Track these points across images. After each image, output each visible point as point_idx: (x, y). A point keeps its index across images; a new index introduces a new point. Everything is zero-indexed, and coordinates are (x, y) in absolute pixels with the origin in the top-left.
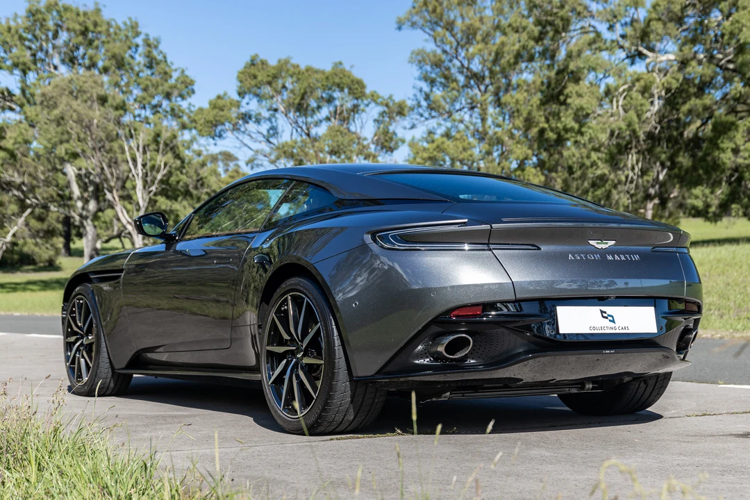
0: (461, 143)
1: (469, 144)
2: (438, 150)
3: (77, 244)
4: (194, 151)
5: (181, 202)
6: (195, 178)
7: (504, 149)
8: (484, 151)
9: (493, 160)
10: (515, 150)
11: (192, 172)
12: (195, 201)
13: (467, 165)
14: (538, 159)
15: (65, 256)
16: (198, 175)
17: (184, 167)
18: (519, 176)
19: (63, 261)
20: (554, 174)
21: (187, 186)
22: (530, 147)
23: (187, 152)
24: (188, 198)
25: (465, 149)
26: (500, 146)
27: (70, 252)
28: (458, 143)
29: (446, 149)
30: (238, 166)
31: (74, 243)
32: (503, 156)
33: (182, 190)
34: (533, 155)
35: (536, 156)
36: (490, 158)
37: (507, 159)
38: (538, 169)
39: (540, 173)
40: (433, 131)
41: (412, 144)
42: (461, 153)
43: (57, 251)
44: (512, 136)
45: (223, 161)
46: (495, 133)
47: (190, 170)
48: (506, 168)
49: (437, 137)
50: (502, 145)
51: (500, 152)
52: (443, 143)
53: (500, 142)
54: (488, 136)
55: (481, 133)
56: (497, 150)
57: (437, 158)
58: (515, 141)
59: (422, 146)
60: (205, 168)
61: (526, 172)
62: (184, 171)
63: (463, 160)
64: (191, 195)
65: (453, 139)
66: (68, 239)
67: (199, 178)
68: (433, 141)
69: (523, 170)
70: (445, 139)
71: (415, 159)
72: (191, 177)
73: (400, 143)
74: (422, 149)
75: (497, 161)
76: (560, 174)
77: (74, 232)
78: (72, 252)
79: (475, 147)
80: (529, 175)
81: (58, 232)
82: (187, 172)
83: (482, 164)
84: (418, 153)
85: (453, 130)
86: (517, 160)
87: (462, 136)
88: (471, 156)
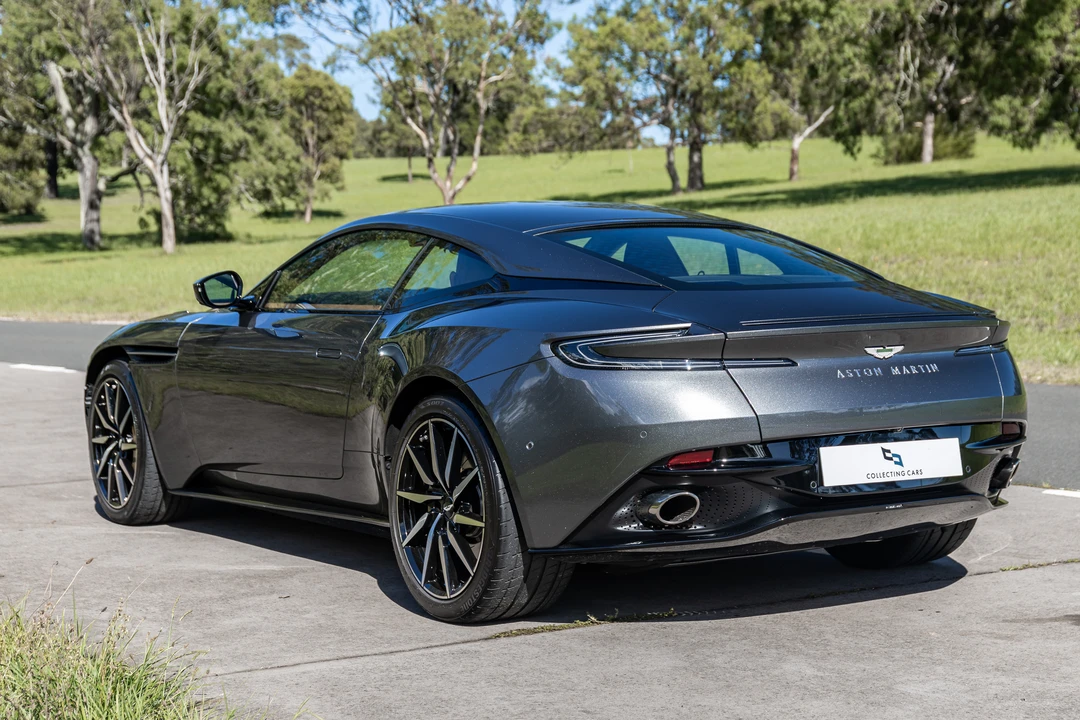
0: (647, 25)
1: (659, 26)
2: (612, 36)
3: (68, 179)
4: (243, 42)
5: (225, 119)
6: (245, 82)
7: (712, 33)
8: (681, 36)
9: (695, 52)
10: (728, 35)
11: (240, 73)
12: (245, 117)
13: (656, 58)
14: (764, 49)
15: (51, 198)
16: (250, 77)
17: (228, 67)
18: (735, 75)
19: (47, 205)
20: (787, 71)
21: (233, 94)
22: (752, 30)
23: (231, 43)
24: (235, 111)
25: (652, 35)
26: (705, 29)
27: (57, 192)
28: (643, 25)
29: (624, 35)
30: (308, 57)
31: (64, 177)
32: (712, 43)
33: (226, 100)
34: (757, 42)
35: (761, 43)
36: (691, 46)
37: (716, 49)
38: (764, 63)
39: (765, 71)
40: (604, 6)
41: (573, 27)
42: (647, 40)
43: (38, 191)
44: (724, 14)
45: (285, 49)
46: (699, 10)
47: (236, 71)
48: (715, 62)
49: (610, 15)
50: (709, 28)
51: (705, 36)
52: (620, 25)
53: (705, 23)
54: (688, 15)
55: (677, 9)
56: (701, 35)
57: (611, 49)
58: (728, 22)
59: (588, 29)
60: (260, 67)
61: (745, 69)
62: (228, 72)
63: (651, 50)
64: (240, 108)
65: (635, 19)
66: (53, 171)
67: (251, 82)
68: (605, 23)
69: (740, 65)
70: (622, 20)
71: (577, 49)
72: (238, 81)
73: (555, 30)
74: (588, 33)
75: (701, 51)
76: (796, 71)
77: (61, 161)
78: (60, 190)
79: (668, 31)
80: (749, 74)
81: (38, 162)
82: (233, 74)
83: (678, 55)
84: (581, 40)
85: (633, 5)
86: (731, 50)
87: (648, 15)
88: (662, 44)
